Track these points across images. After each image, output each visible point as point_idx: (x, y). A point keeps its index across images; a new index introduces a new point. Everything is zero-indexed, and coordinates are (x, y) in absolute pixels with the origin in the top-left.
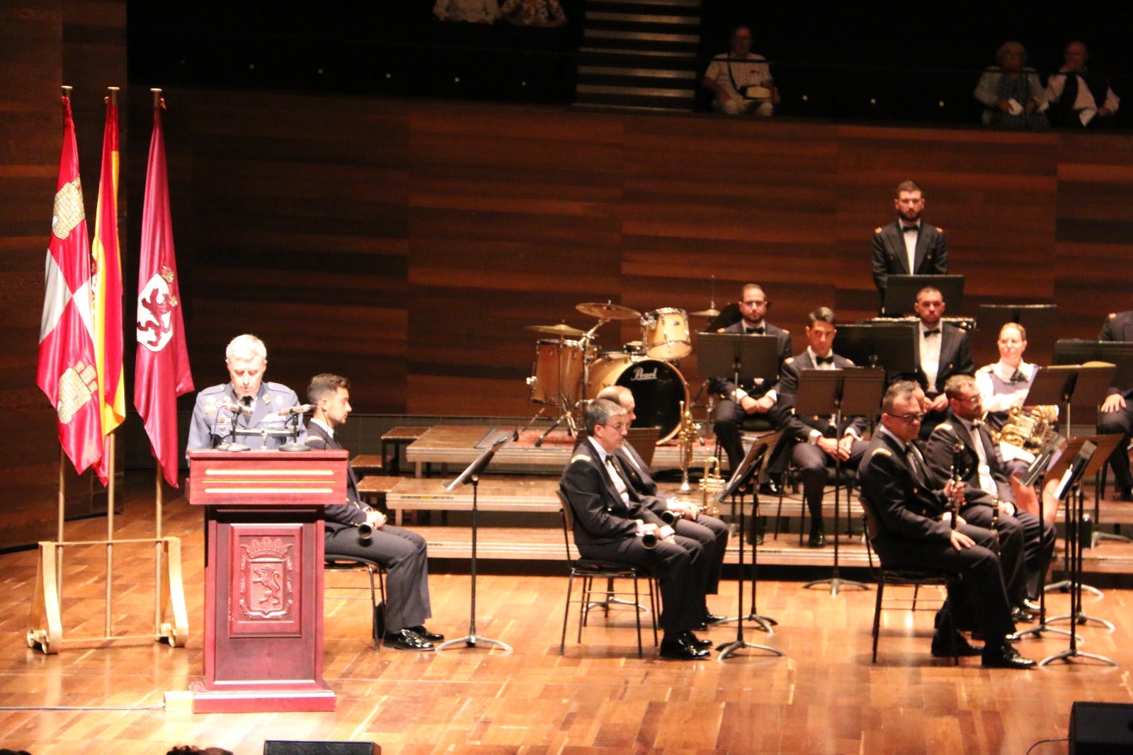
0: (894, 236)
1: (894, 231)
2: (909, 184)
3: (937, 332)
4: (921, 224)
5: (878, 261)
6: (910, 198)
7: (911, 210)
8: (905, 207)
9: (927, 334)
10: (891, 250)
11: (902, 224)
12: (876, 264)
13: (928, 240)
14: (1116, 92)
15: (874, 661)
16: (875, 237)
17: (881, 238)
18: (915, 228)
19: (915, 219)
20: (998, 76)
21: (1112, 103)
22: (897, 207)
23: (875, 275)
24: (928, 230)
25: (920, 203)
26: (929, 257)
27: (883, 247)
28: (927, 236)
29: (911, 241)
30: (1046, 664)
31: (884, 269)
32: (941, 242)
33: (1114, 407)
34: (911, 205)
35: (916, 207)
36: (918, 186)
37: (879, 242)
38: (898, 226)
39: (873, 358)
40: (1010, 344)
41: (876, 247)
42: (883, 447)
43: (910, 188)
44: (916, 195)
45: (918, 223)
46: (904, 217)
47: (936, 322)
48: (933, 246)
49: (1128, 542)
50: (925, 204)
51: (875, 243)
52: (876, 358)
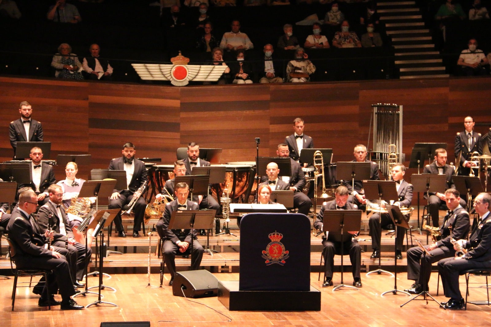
0: (20, 125)
1: (19, 123)
2: (25, 102)
3: (40, 166)
4: (31, 120)
5: (13, 136)
6: (26, 108)
7: (27, 113)
8: (24, 113)
9: (35, 167)
10: (18, 131)
11: (23, 120)
12: (12, 137)
13: (35, 127)
14: (112, 66)
15: (13, 310)
16: (11, 125)
17: (14, 126)
18: (29, 121)
19: (28, 118)
20: (60, 57)
21: (110, 70)
22: (20, 112)
23: (11, 141)
24: (34, 122)
25: (31, 111)
26: (35, 134)
27: (14, 129)
28: (34, 125)
29: (27, 127)
30: (88, 307)
31: (15, 139)
32: (40, 128)
33: (116, 197)
34: (27, 111)
35: (30, 112)
36: (30, 103)
37: (13, 128)
38: (21, 120)
39: (11, 178)
40: (70, 171)
41: (12, 130)
42: (19, 217)
43: (26, 104)
44: (29, 107)
45: (30, 119)
46: (24, 117)
47: (39, 162)
48: (37, 129)
49: (121, 254)
50: (33, 111)
51: (10, 127)
52: (13, 178)
